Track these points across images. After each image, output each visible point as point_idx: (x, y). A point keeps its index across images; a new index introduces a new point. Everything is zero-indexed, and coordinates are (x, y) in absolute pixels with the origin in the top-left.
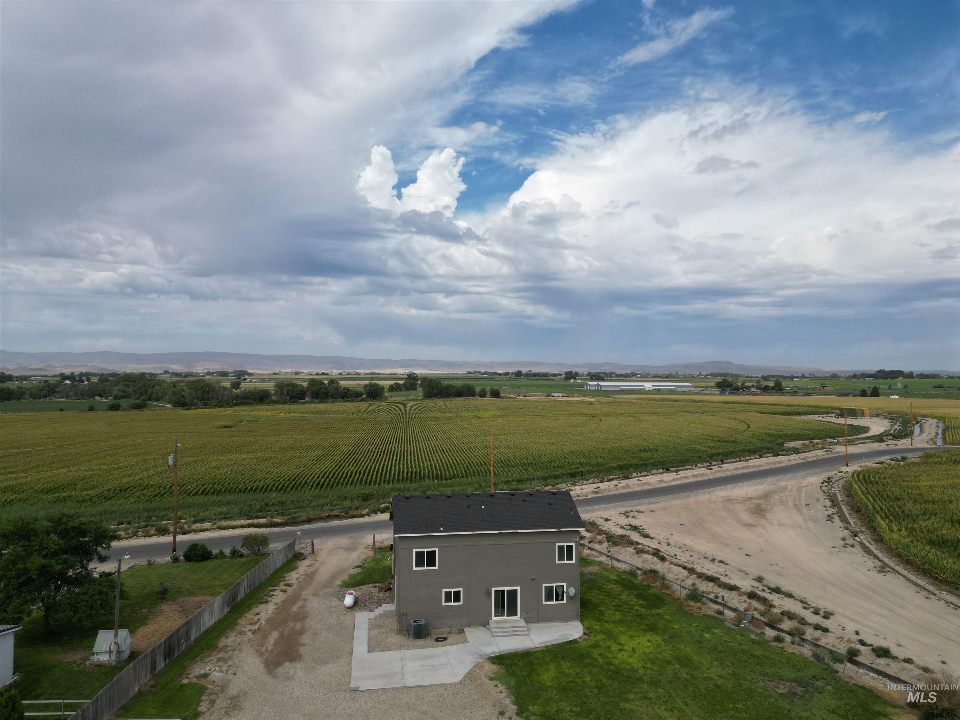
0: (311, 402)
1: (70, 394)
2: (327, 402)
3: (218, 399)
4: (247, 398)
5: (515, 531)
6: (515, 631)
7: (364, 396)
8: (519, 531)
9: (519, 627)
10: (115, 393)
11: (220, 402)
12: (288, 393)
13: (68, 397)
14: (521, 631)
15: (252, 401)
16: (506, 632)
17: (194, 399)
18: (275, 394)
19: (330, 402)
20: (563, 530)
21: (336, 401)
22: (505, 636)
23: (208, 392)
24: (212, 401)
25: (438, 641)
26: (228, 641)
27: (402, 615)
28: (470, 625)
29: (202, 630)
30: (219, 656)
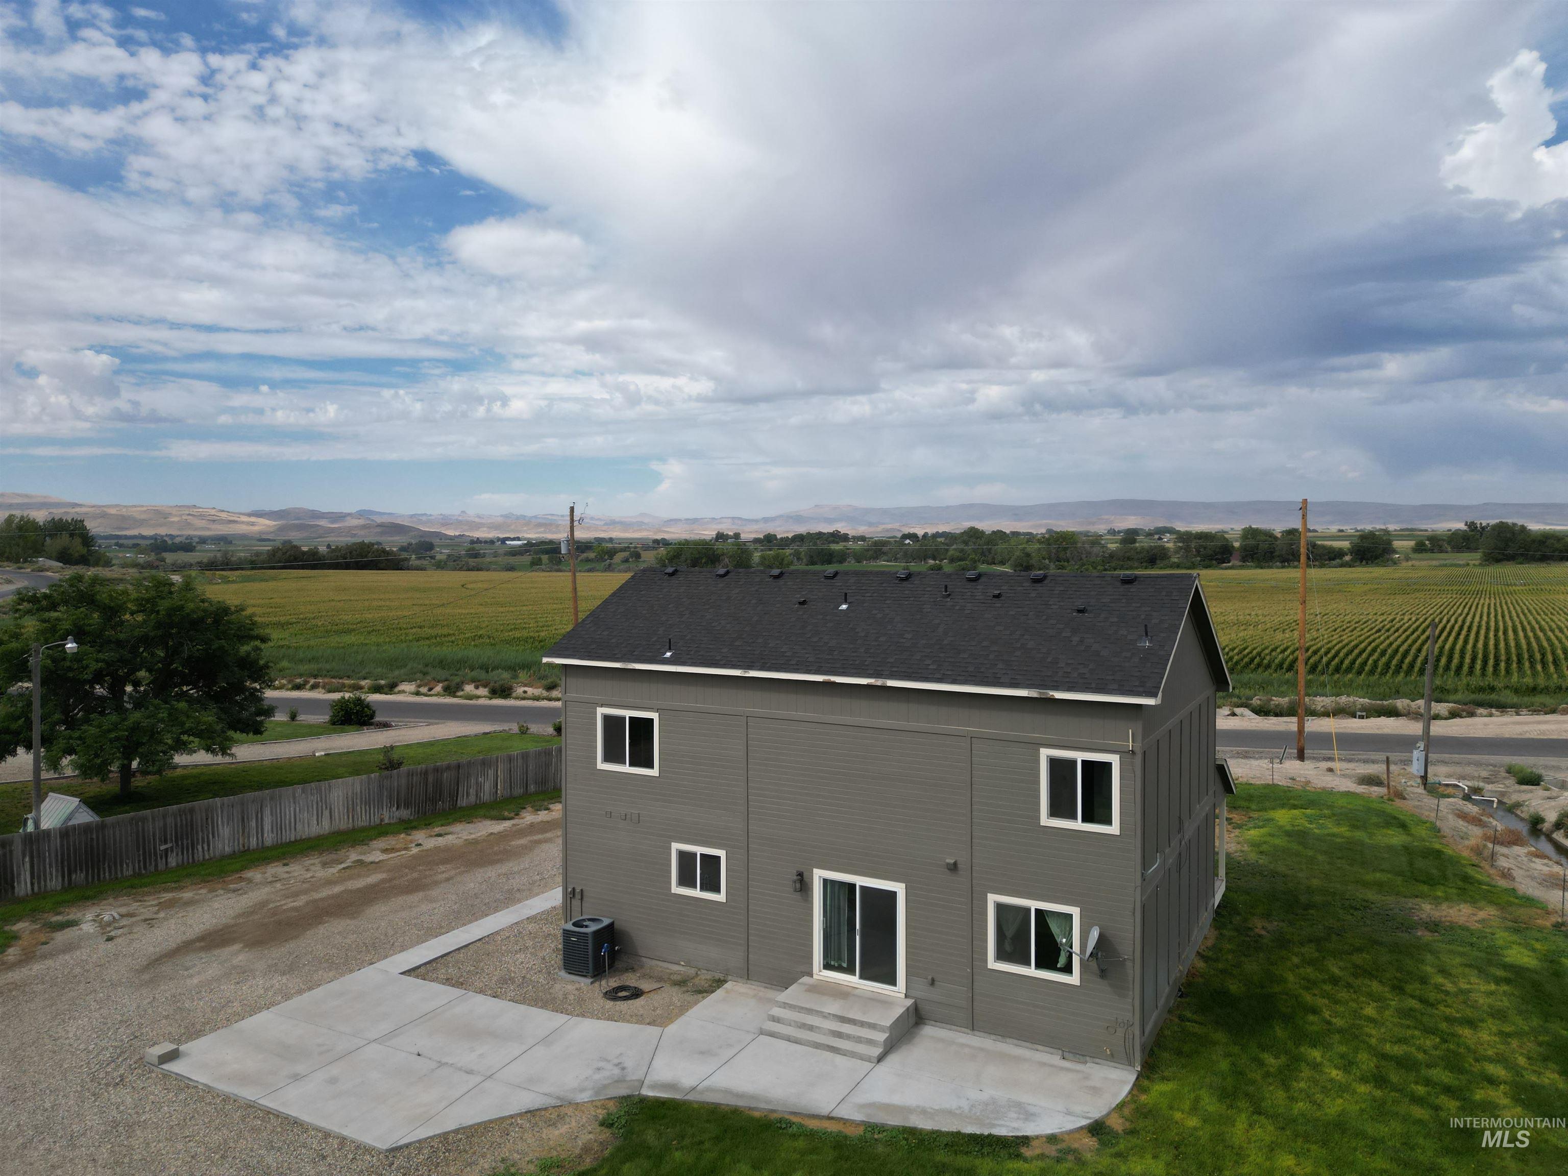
0: (1241, 567)
1: (898, 556)
2: (1271, 567)
3: (1081, 559)
4: (1129, 559)
5: (879, 682)
6: (839, 1035)
7: (1347, 558)
8: (891, 683)
9: (862, 1024)
10: (950, 553)
11: (1083, 565)
12: (1198, 551)
13: (896, 560)
14: (859, 1040)
15: (1136, 564)
16: (811, 1028)
17: (1044, 559)
18: (1176, 552)
19: (1278, 567)
20: (1059, 695)
21: (1289, 566)
22: (797, 1041)
23: (1065, 549)
24: (1072, 562)
25: (613, 995)
26: (275, 870)
27: (571, 895)
28: (747, 974)
29: (269, 838)
30: (187, 895)
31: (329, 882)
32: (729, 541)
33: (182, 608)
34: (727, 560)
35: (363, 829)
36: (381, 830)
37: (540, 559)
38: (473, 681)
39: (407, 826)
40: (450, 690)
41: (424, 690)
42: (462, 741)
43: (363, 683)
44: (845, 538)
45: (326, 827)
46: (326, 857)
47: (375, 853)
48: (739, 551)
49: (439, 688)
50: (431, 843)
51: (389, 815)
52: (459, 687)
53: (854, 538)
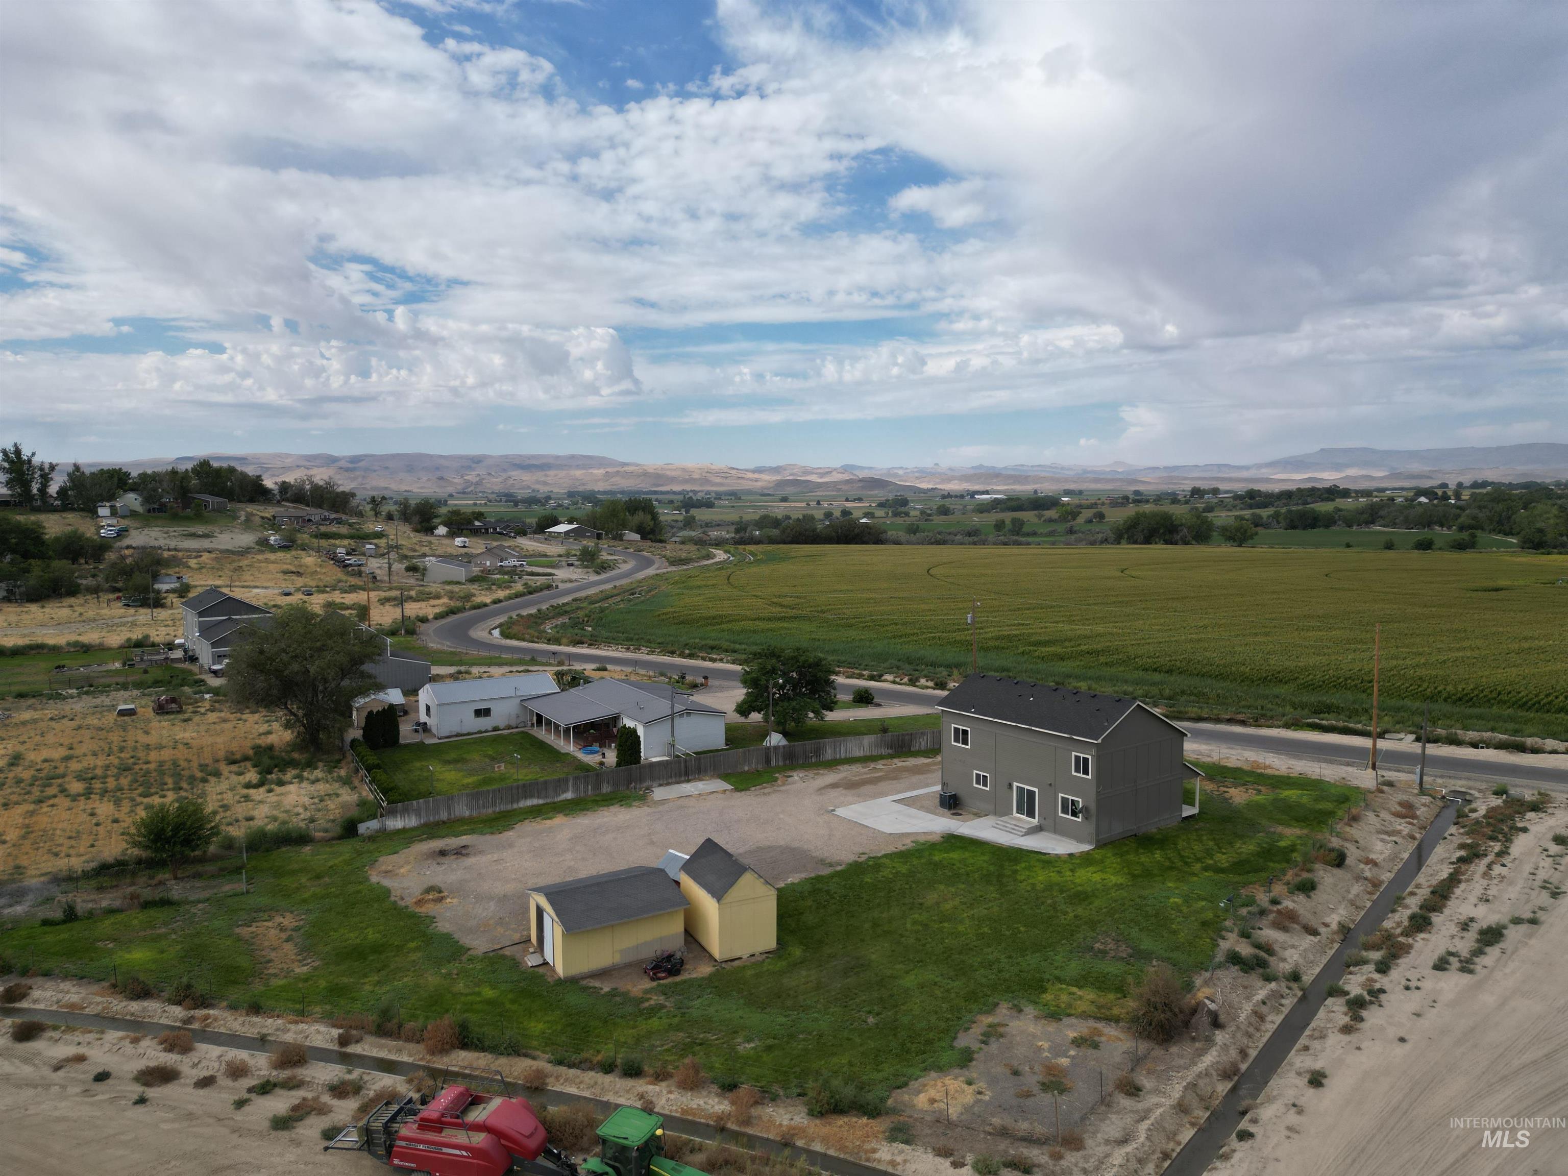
6: (1015, 829)
9: (1021, 827)
14: (1018, 831)
16: (1008, 827)
22: (1001, 829)
25: (954, 814)
26: (846, 767)
27: (944, 784)
28: (995, 814)
29: (843, 756)
30: (821, 772)
31: (865, 773)
32: (1206, 496)
33: (807, 661)
34: (1185, 530)
35: (875, 756)
36: (882, 757)
37: (1003, 522)
38: (925, 676)
39: (892, 757)
40: (913, 682)
41: (898, 680)
42: (915, 718)
43: (865, 673)
44: (1346, 493)
45: (861, 754)
46: (864, 765)
47: (880, 765)
48: (1199, 522)
49: (906, 680)
50: (900, 764)
51: (884, 751)
52: (917, 680)
53: (1356, 492)
